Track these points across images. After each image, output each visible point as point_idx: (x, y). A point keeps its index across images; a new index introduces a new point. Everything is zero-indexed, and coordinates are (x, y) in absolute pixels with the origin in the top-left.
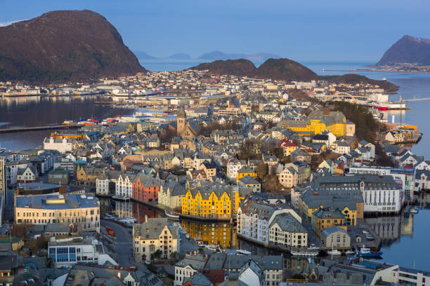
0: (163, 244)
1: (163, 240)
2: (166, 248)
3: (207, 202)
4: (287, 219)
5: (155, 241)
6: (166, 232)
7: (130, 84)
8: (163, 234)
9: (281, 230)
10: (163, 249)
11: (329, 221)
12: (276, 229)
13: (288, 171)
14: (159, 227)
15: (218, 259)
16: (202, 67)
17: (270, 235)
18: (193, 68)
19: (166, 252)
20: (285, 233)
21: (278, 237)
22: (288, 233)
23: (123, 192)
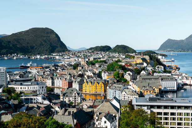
0: (74, 99)
1: (74, 97)
2: (75, 101)
3: (94, 86)
4: (129, 90)
5: (70, 98)
6: (75, 94)
7: (63, 55)
8: (74, 95)
9: (126, 95)
10: (74, 102)
11: (147, 92)
12: (124, 94)
13: (128, 75)
14: (72, 92)
15: (99, 102)
16: (91, 49)
17: (122, 97)
18: (88, 49)
19: (75, 103)
20: (128, 96)
21: (125, 98)
22: (129, 96)
23: (58, 85)
